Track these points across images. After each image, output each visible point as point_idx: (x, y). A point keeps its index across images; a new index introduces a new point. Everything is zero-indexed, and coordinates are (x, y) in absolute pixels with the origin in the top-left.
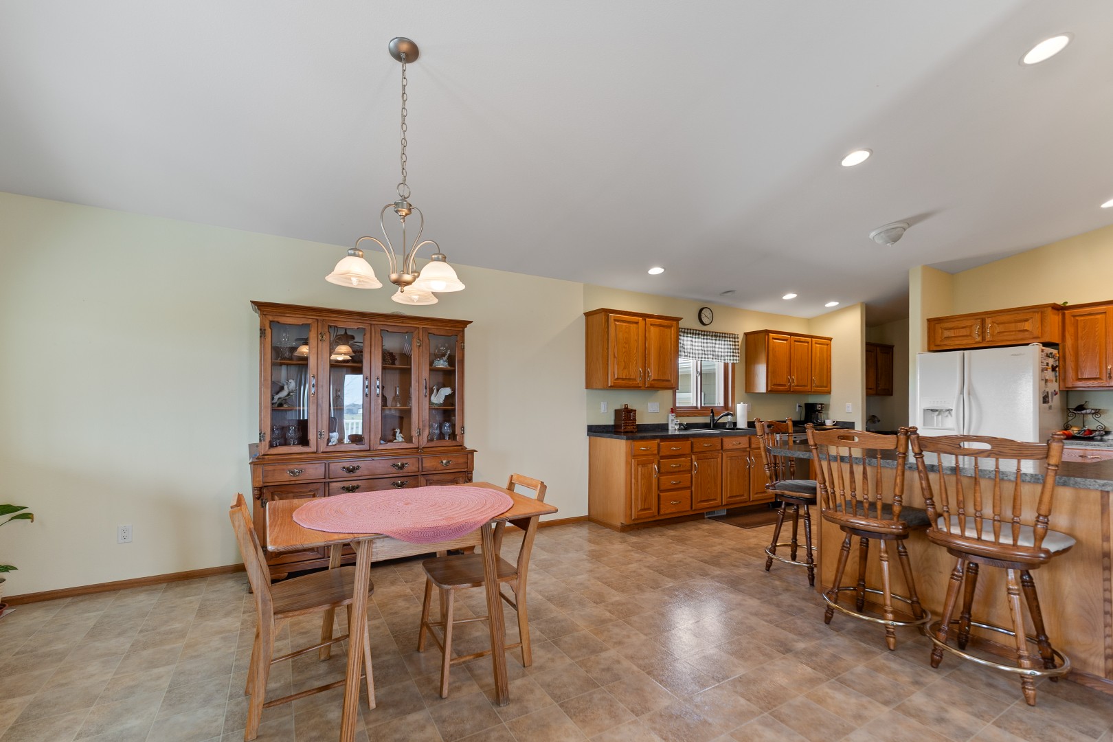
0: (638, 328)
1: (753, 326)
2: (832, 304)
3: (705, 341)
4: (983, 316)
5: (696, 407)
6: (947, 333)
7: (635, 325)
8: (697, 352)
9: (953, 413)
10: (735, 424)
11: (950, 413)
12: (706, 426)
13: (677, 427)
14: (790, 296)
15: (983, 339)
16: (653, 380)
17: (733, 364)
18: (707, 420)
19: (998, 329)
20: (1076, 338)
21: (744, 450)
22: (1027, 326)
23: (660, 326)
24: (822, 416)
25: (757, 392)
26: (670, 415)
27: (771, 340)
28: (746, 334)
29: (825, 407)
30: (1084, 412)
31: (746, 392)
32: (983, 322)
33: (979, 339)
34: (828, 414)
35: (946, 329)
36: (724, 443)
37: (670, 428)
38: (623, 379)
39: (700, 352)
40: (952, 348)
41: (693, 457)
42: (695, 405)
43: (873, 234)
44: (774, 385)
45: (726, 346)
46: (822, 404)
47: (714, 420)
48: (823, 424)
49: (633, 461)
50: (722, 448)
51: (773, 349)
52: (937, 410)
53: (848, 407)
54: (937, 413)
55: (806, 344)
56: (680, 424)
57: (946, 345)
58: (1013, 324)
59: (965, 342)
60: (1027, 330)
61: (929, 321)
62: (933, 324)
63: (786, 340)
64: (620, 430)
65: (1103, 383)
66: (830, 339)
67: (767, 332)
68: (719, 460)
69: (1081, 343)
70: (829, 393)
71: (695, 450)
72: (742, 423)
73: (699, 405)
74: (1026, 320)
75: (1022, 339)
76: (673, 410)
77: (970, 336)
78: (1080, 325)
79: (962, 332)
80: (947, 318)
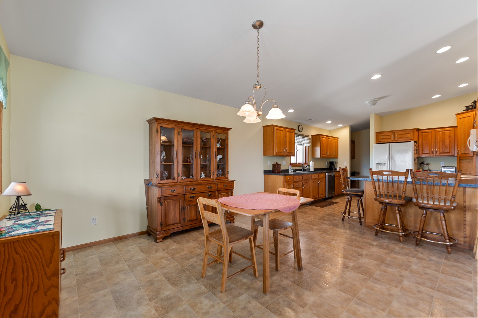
0: (283, 133)
1: (314, 133)
2: (340, 125)
3: (301, 138)
4: (394, 132)
6: (382, 137)
7: (282, 131)
8: (298, 142)
9: (386, 165)
10: (309, 169)
11: (384, 165)
12: (300, 170)
13: (292, 171)
14: (329, 122)
15: (395, 140)
16: (288, 153)
17: (308, 147)
18: (300, 168)
19: (399, 136)
20: (422, 140)
21: (317, 179)
22: (408, 135)
23: (290, 132)
24: (336, 167)
25: (317, 157)
26: (290, 166)
27: (322, 138)
28: (312, 136)
29: (336, 163)
30: (424, 164)
31: (312, 157)
32: (394, 134)
33: (393, 140)
34: (337, 165)
35: (382, 136)
36: (312, 176)
37: (290, 171)
38: (279, 152)
39: (299, 142)
40: (384, 142)
41: (303, 182)
42: (296, 162)
44: (323, 155)
45: (307, 140)
46: (336, 162)
47: (303, 168)
48: (336, 169)
49: (285, 183)
50: (311, 178)
51: (322, 142)
52: (380, 164)
53: (345, 163)
54: (380, 165)
55: (331, 140)
56: (293, 170)
57: (382, 141)
58: (404, 135)
59: (388, 140)
60: (408, 137)
61: (376, 133)
62: (378, 134)
63: (326, 138)
64: (275, 172)
65: (430, 155)
66: (338, 138)
67: (321, 135)
68: (310, 182)
69: (424, 141)
70: (338, 158)
71: (304, 179)
72: (312, 169)
73: (297, 163)
74: (408, 134)
75: (407, 140)
76: (290, 164)
77: (390, 138)
78: (424, 135)
79: (388, 137)
80: (382, 132)
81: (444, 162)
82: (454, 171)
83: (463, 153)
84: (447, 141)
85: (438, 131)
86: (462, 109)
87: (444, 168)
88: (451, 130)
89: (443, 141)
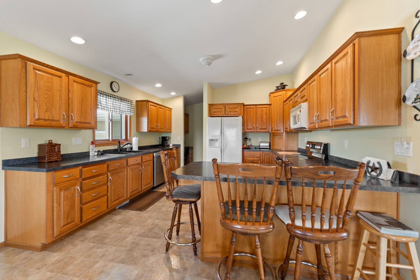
0: (61, 81)
1: (140, 98)
2: (173, 94)
3: (115, 101)
4: (225, 105)
5: (109, 140)
6: (215, 110)
7: (58, 78)
8: (109, 107)
9: (219, 141)
10: (132, 148)
11: (217, 141)
12: (115, 151)
13: (96, 154)
14: (159, 85)
15: (225, 114)
16: (77, 122)
17: (130, 116)
18: (116, 147)
19: (230, 110)
20: (247, 116)
21: (139, 164)
22: (237, 110)
23: (82, 84)
24: (168, 142)
25: (142, 131)
26: (91, 146)
27: (149, 105)
28: (137, 101)
29: (169, 138)
30: (248, 140)
31: (137, 131)
32: (225, 106)
33: (224, 113)
34: (170, 141)
35: (214, 109)
36: (129, 162)
37: (91, 155)
38: (45, 120)
39: (112, 107)
40: (216, 116)
41: (109, 174)
42: (108, 139)
43: (201, 59)
44: (151, 128)
45: (127, 106)
46: (168, 137)
47: (120, 147)
48: (169, 146)
49: (55, 188)
50: (127, 165)
51: (151, 110)
52: (213, 140)
53: (178, 138)
54: (213, 141)
55: (163, 110)
56: (98, 151)
57: (214, 115)
58: (233, 109)
59: (220, 114)
60: (237, 111)
61: (209, 105)
62: (210, 106)
63: (156, 107)
64: (44, 161)
65: (253, 130)
66: (171, 109)
67: (148, 101)
68: (126, 172)
69: (248, 117)
70: (171, 132)
71: (110, 169)
72: (135, 148)
73: (111, 139)
74: (237, 108)
75: (236, 114)
76: (92, 143)
77: (221, 112)
78: (248, 111)
79: (219, 110)
80: (215, 104)
81: (261, 138)
82: (268, 145)
83: (276, 129)
84: (265, 117)
85: (258, 108)
86: (273, 89)
87: (262, 143)
88: (267, 108)
89: (262, 118)
